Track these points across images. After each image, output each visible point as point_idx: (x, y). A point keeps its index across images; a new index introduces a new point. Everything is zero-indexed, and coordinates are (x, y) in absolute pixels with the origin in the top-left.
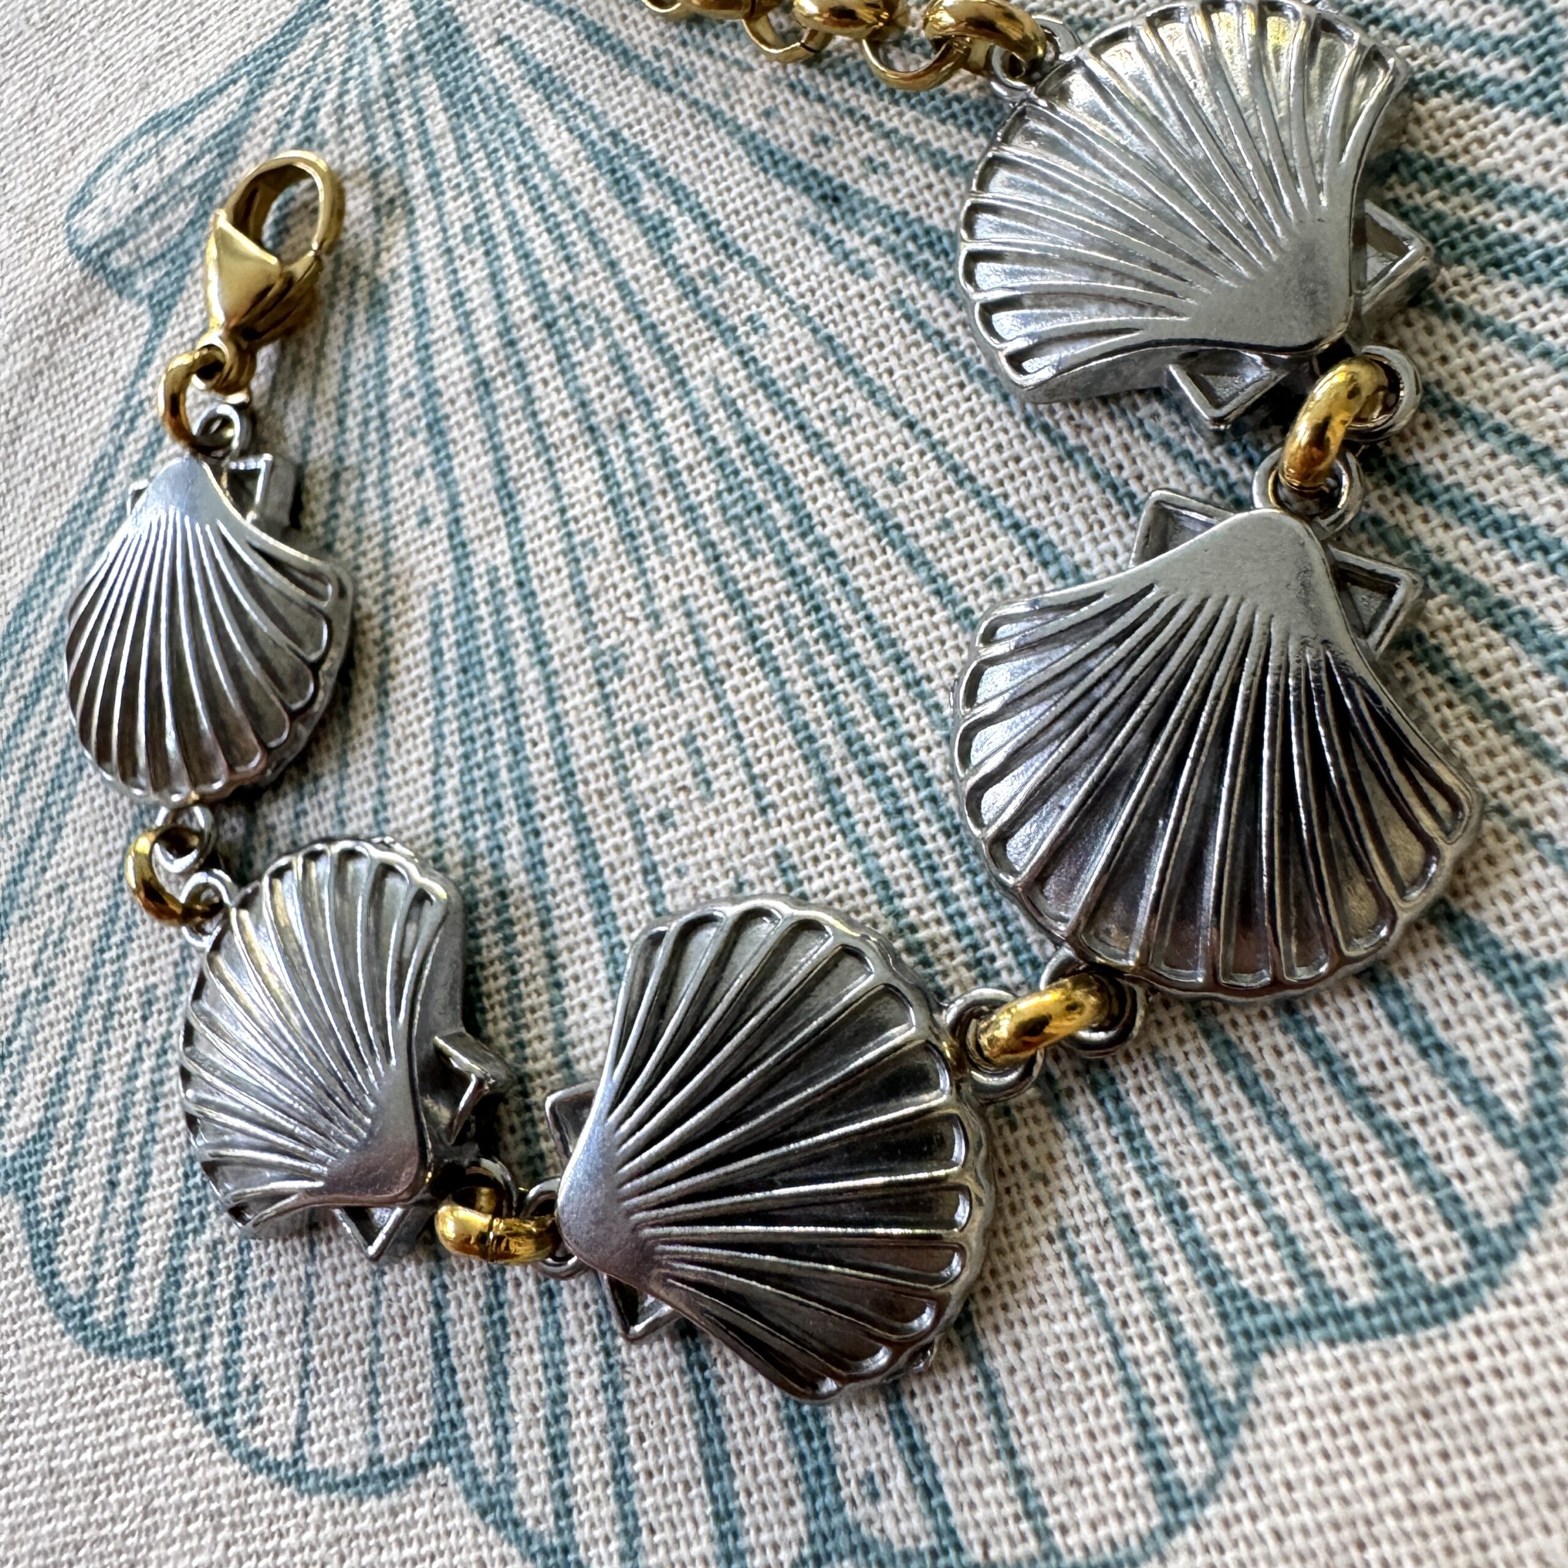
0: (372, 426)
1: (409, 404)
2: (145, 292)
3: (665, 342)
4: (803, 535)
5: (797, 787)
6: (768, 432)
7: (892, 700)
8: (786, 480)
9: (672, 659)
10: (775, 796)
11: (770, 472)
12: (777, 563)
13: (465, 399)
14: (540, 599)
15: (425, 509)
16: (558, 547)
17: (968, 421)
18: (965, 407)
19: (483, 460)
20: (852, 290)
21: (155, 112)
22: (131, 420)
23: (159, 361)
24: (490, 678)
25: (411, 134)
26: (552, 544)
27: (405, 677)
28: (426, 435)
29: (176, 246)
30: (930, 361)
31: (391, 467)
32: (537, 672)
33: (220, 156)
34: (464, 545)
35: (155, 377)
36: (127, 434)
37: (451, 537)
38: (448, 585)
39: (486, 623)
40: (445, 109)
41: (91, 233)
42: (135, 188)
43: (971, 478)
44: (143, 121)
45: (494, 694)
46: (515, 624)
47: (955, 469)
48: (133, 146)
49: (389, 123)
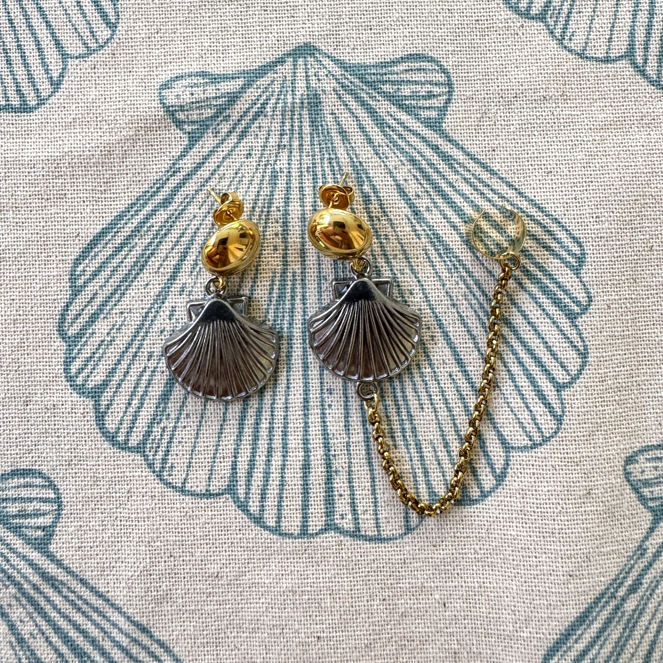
0: (264, 214)
1: (278, 213)
2: (187, 131)
6: (382, 267)
13: (296, 220)
14: (307, 286)
15: (276, 246)
16: (315, 274)
17: (433, 287)
18: (433, 283)
19: (298, 240)
20: (415, 241)
21: (204, 70)
22: (174, 172)
23: (189, 157)
24: (287, 302)
25: (297, 128)
26: (314, 272)
27: (259, 291)
28: (281, 224)
29: (203, 121)
30: (428, 267)
31: (268, 229)
32: (302, 305)
33: (228, 101)
34: (287, 261)
35: (186, 161)
36: (171, 176)
37: (283, 258)
38: (279, 271)
39: (289, 287)
40: (310, 126)
41: (170, 101)
42: (192, 94)
43: (429, 301)
44: (199, 70)
45: (287, 306)
46: (298, 290)
47: (426, 297)
48: (193, 78)
49: (290, 121)
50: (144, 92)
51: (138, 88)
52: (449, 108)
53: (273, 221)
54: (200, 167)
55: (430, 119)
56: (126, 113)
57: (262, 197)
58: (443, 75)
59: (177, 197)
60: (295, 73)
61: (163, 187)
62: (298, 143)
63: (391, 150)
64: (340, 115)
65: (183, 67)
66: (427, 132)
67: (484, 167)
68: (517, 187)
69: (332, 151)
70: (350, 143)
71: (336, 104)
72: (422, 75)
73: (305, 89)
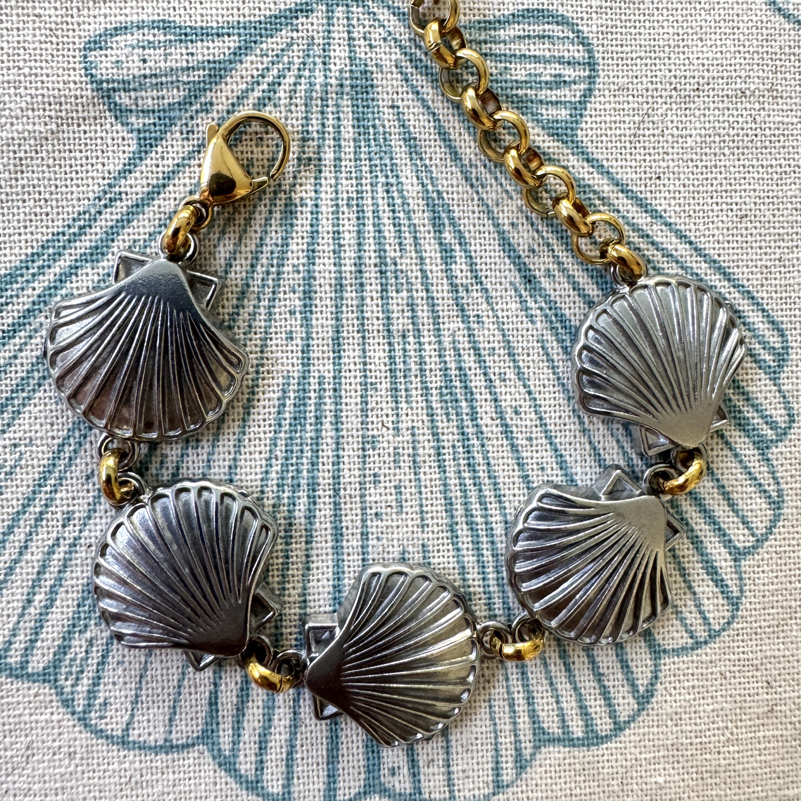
0: (271, 276)
1: (296, 276)
2: (135, 127)
3: (437, 308)
4: (472, 420)
5: (440, 521)
6: (470, 369)
7: (488, 500)
8: (472, 394)
9: (401, 450)
10: (429, 522)
11: (466, 387)
12: (458, 427)
13: (328, 288)
14: (343, 400)
15: (291, 332)
16: (358, 380)
17: (552, 402)
18: (553, 395)
19: (329, 322)
20: (525, 325)
21: (167, 18)
22: (110, 200)
23: (138, 174)
24: (308, 427)
25: (331, 129)
26: (355, 377)
27: (261, 410)
28: (301, 296)
29: (164, 111)
30: (545, 370)
31: (277, 303)
32: (333, 433)
33: (210, 76)
34: (309, 359)
35: (133, 182)
36: (106, 206)
37: (303, 352)
38: (296, 375)
39: (312, 401)
40: (353, 126)
41: (104, 71)
42: (145, 61)
43: (546, 425)
44: (156, 18)
45: (308, 435)
46: (327, 407)
47: (541, 419)
48: (146, 31)
49: (319, 116)
50: (55, 53)
51: (43, 46)
52: (588, 105)
53: (287, 289)
54: (159, 193)
55: (557, 121)
56: (22, 90)
57: (269, 248)
58: (581, 47)
59: (116, 243)
60: (329, 32)
61: (90, 227)
62: (332, 156)
63: (490, 172)
64: (406, 110)
65: (128, 11)
66: (551, 144)
67: (641, 205)
68: (693, 239)
69: (392, 171)
70: (421, 159)
71: (400, 90)
72: (547, 46)
73: (347, 61)
